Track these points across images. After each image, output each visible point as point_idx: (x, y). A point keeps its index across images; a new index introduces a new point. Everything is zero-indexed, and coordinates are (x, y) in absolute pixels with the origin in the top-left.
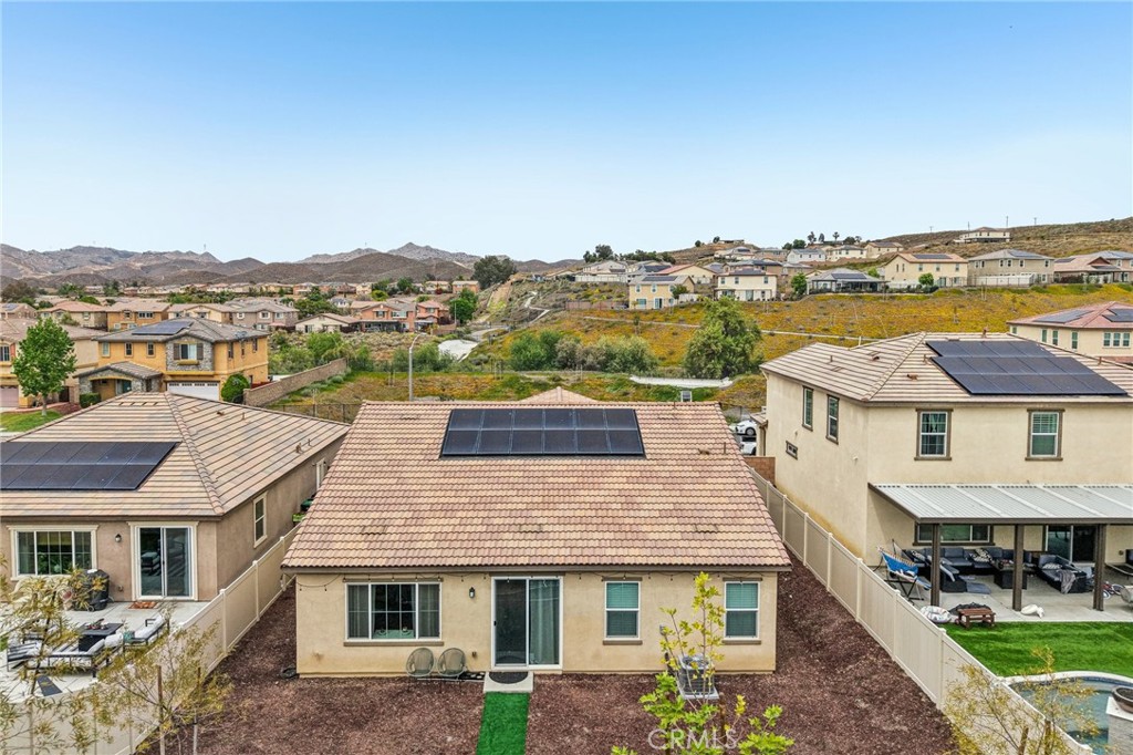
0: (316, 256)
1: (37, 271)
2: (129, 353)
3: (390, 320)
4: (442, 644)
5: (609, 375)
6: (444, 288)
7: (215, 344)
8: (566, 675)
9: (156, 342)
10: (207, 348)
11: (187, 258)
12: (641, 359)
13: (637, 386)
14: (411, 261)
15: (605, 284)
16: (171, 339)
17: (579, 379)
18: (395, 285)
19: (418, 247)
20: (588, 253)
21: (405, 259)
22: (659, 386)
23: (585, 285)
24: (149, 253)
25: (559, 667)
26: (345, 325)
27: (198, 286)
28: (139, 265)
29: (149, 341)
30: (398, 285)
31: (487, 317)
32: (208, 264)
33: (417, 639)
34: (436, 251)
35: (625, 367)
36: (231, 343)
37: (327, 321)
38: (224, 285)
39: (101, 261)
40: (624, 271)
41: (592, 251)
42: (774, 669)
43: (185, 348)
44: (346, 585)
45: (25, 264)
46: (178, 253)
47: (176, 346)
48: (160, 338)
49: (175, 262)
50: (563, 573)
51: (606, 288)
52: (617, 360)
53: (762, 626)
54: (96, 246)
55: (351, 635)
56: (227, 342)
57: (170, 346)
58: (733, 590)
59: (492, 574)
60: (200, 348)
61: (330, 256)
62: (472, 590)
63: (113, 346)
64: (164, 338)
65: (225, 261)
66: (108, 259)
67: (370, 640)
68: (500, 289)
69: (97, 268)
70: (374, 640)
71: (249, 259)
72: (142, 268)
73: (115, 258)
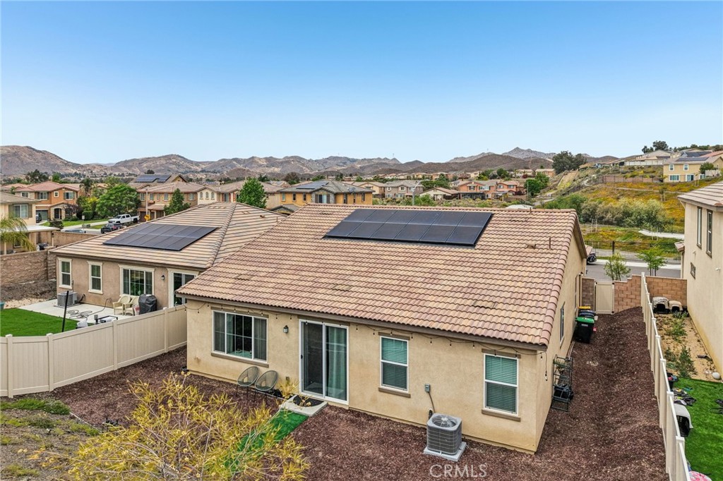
0: (456, 158)
1: (312, 170)
2: (294, 199)
3: (478, 191)
4: (267, 366)
5: (622, 229)
6: (529, 174)
7: (336, 195)
8: (351, 411)
9: (307, 193)
10: (332, 197)
11: (383, 162)
12: (655, 217)
13: (644, 237)
14: (515, 159)
15: (650, 167)
16: (314, 191)
17: (594, 231)
18: (495, 172)
19: (523, 150)
20: (646, 147)
21: (511, 158)
22: (664, 238)
23: (632, 168)
24: (365, 159)
25: (346, 403)
26: (447, 194)
27: (380, 175)
28: (359, 166)
29: (304, 193)
30: (498, 173)
31: (554, 192)
32: (395, 164)
33: (252, 359)
34: (535, 152)
35: (640, 223)
36: (346, 194)
37: (438, 192)
38: (394, 174)
39: (341, 164)
40: (669, 157)
41: (650, 146)
42: (535, 450)
43: (321, 196)
44: (213, 311)
45: (307, 167)
46: (379, 159)
47: (316, 195)
48: (309, 191)
49: (377, 164)
50: (348, 324)
51: (651, 170)
52: (633, 218)
53: (521, 404)
54: (340, 156)
55: (216, 349)
56: (343, 194)
57: (313, 195)
58: (494, 362)
59: (300, 316)
60: (328, 196)
61: (465, 158)
62: (286, 327)
63: (287, 195)
64: (310, 190)
65: (403, 163)
66: (345, 163)
67: (225, 354)
68: (569, 174)
69: (339, 168)
70: (229, 355)
71: (417, 161)
72: (360, 167)
73: (348, 162)
